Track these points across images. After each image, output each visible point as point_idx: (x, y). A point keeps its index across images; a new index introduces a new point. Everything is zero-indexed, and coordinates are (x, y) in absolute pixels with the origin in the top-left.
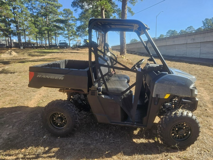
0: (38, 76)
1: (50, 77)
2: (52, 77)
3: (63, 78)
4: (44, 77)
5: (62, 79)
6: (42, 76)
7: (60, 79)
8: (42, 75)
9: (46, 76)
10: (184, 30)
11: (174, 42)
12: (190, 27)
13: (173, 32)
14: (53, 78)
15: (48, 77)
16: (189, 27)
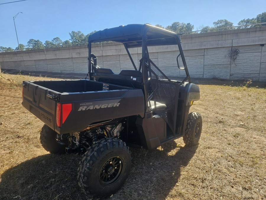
0: (80, 110)
1: (101, 106)
2: (104, 105)
3: (119, 104)
4: (91, 108)
5: (118, 106)
6: (87, 108)
7: (115, 106)
8: (88, 106)
9: (94, 107)
10: (49, 41)
11: (56, 56)
12: (57, 39)
13: (37, 43)
14: (106, 107)
15: (98, 107)
16: (55, 38)
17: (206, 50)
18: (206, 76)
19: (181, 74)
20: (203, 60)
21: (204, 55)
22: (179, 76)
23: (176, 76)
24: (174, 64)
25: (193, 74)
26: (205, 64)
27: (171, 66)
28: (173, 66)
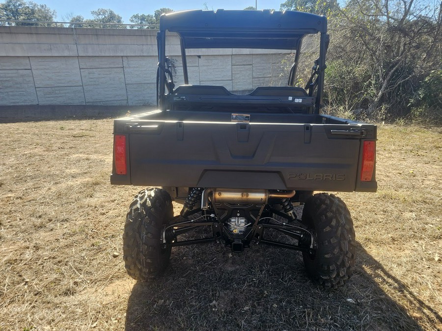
17: (126, 58)
18: (132, 103)
19: (87, 101)
20: (123, 76)
21: (123, 67)
22: (84, 104)
23: (79, 104)
24: (70, 81)
25: (110, 99)
26: (127, 82)
27: (66, 85)
28: (69, 85)
